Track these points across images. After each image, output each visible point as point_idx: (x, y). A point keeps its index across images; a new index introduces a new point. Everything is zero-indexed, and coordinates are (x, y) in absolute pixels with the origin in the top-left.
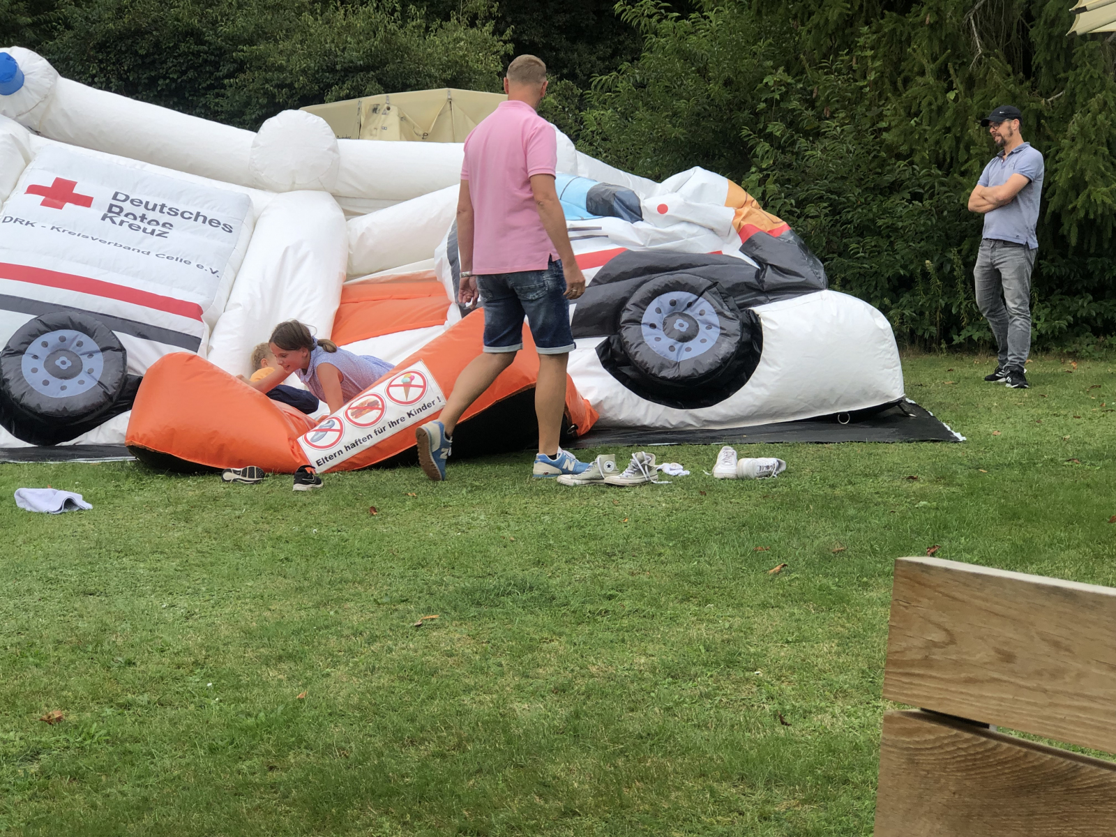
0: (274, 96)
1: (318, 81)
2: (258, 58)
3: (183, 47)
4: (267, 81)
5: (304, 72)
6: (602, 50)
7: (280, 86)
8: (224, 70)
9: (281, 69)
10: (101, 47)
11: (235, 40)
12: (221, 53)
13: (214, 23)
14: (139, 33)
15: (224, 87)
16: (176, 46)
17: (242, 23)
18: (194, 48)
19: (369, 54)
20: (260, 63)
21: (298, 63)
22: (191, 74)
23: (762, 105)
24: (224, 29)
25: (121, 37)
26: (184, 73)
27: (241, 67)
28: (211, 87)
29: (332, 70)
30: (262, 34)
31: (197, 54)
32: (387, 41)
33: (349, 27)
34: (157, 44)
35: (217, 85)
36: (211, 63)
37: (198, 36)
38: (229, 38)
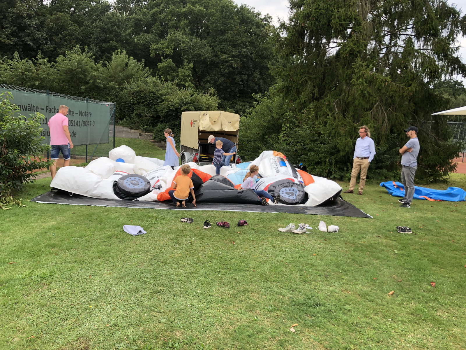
0: (170, 107)
1: (180, 105)
2: (167, 99)
3: (151, 95)
4: (169, 104)
5: (177, 103)
7: (172, 105)
8: (159, 101)
9: (172, 102)
10: (133, 94)
11: (162, 95)
12: (158, 97)
13: (158, 91)
14: (141, 91)
15: (159, 104)
16: (149, 95)
17: (164, 91)
18: (153, 96)
19: (191, 100)
20: (167, 100)
21: (176, 101)
22: (152, 101)
24: (160, 92)
25: (137, 92)
26: (150, 101)
27: (163, 101)
28: (156, 104)
29: (183, 103)
30: (168, 94)
31: (154, 97)
32: (195, 98)
33: (186, 94)
34: (145, 94)
35: (157, 104)
36: (156, 99)
37: (154, 93)
38: (160, 94)
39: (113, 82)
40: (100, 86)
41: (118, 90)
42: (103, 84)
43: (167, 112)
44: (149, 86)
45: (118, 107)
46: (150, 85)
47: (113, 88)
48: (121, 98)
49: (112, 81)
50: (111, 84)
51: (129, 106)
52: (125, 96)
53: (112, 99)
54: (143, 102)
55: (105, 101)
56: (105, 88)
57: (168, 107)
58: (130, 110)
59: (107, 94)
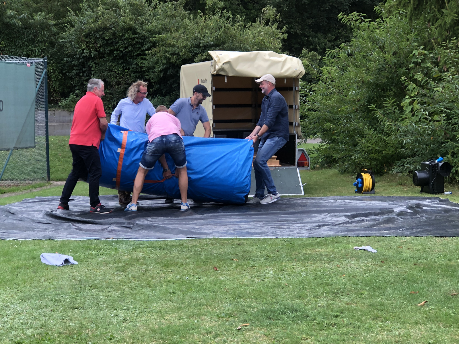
0: (169, 59)
1: (191, 52)
2: (162, 41)
3: (126, 36)
4: (166, 52)
5: (185, 47)
6: (330, 37)
7: (173, 54)
8: (146, 46)
9: (173, 46)
10: (87, 36)
11: (152, 32)
12: (144, 38)
13: (142, 24)
14: (106, 29)
15: (145, 55)
16: (123, 35)
17: (155, 24)
18: (132, 36)
19: (217, 39)
20: (163, 43)
21: (182, 43)
22: (130, 48)
23: (412, 65)
24: (146, 27)
25: (97, 31)
26: (126, 48)
27: (154, 45)
28: (139, 55)
29: (198, 46)
30: (165, 29)
31: (133, 39)
32: (226, 32)
33: (206, 26)
34: (114, 34)
35: (142, 54)
36: (140, 43)
37: (133, 30)
38: (149, 31)
39: (43, 13)
40: (14, 25)
41: (54, 29)
42: (20, 20)
43: (164, 70)
44: (122, 16)
45: (57, 67)
46: (125, 12)
47: (44, 26)
48: (62, 47)
49: (41, 11)
50: (38, 17)
51: (80, 64)
52: (71, 41)
53: (43, 50)
54: (111, 52)
55: (28, 56)
56: (27, 26)
57: (166, 58)
58: (84, 72)
59: (32, 42)
